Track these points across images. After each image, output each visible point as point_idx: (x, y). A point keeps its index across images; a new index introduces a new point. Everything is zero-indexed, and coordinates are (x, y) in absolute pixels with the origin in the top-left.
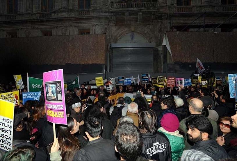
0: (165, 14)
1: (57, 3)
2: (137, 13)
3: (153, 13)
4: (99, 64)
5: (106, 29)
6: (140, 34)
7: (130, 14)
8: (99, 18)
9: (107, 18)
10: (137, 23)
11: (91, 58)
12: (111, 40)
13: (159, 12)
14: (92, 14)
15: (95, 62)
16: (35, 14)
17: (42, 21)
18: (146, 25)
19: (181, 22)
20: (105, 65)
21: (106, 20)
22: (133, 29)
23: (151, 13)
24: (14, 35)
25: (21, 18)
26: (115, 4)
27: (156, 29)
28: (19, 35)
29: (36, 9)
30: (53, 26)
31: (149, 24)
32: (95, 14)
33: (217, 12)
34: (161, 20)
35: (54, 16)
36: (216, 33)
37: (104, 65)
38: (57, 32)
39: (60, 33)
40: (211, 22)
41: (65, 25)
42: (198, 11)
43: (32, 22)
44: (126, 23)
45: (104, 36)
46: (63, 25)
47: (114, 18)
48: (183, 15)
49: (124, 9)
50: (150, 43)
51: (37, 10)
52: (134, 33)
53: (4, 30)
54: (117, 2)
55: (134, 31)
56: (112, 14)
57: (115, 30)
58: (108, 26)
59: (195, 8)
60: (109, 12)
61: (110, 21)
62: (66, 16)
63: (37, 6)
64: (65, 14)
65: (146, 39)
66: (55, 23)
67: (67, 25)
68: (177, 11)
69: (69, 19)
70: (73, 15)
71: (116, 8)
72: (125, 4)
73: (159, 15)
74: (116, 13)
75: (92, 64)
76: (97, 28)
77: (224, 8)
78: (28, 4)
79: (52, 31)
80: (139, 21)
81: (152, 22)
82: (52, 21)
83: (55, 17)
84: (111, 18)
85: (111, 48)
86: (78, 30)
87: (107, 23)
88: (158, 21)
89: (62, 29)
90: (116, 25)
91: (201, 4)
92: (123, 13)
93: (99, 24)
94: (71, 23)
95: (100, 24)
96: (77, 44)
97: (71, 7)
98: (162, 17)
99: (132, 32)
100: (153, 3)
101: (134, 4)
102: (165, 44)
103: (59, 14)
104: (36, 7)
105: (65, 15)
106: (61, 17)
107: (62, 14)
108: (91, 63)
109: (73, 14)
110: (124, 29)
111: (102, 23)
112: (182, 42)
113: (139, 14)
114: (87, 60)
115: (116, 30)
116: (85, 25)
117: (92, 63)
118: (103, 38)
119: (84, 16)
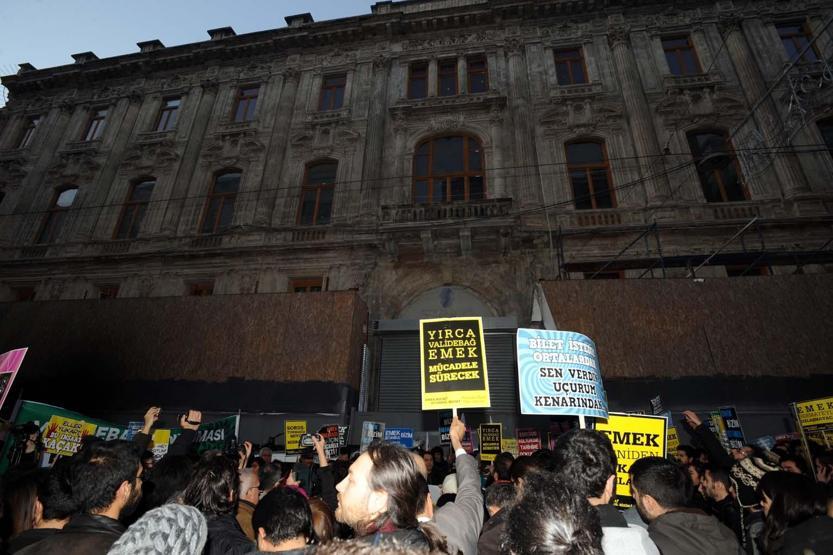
0: (539, 232)
1: (243, 212)
2: (455, 234)
3: (502, 231)
4: (330, 383)
5: (367, 276)
6: (471, 291)
7: (436, 236)
8: (351, 248)
9: (371, 247)
10: (460, 258)
11: (307, 364)
12: (382, 309)
13: (523, 228)
14: (329, 238)
15: (317, 376)
16: (181, 239)
17: (193, 257)
18: (489, 264)
19: (594, 252)
20: (348, 386)
21: (369, 253)
22: (447, 276)
23: (498, 232)
24: (109, 291)
25: (142, 249)
26: (394, 212)
27: (518, 273)
28: (122, 294)
29: (187, 225)
30: (219, 270)
31: (496, 262)
32: (339, 238)
33: (697, 222)
34: (530, 248)
35: (228, 242)
36: (700, 280)
37: (343, 385)
38: (228, 285)
39: (235, 290)
40: (684, 248)
41: (253, 267)
42: (639, 220)
43: (167, 258)
44: (426, 260)
45: (353, 296)
46: (245, 268)
47: (391, 246)
48: (595, 234)
49: (418, 223)
50: (504, 315)
51: (189, 227)
52: (450, 288)
53: (86, 280)
54: (399, 207)
55: (450, 281)
56: (384, 237)
57: (394, 277)
58: (373, 269)
59: (630, 214)
60: (377, 232)
61: (381, 254)
62: (261, 243)
63: (191, 218)
64: (258, 238)
65: (489, 304)
66: (227, 261)
67: (258, 266)
68: (576, 223)
69: (266, 251)
70: (277, 240)
71: (396, 221)
72: (423, 209)
73: (525, 235)
74: (395, 234)
75: (309, 382)
76: (341, 275)
77: (716, 211)
78: (169, 215)
79: (214, 281)
80: (463, 252)
81: (505, 254)
82: (220, 255)
83: (231, 246)
84: (384, 246)
85: (376, 334)
86: (286, 279)
87: (373, 261)
88: (522, 253)
89: (243, 277)
90: (396, 267)
91: (647, 202)
92: (416, 233)
93: (349, 262)
94: (270, 260)
95: (353, 265)
96: (270, 320)
97: (276, 222)
98: (535, 242)
99: (446, 285)
100: (501, 207)
101: (445, 210)
102: (540, 319)
103: (243, 238)
104: (188, 221)
105: (256, 240)
106: (245, 245)
107: (251, 238)
108: (304, 380)
109: (279, 236)
110: (421, 278)
111: (358, 261)
112: (595, 309)
113: (461, 234)
114: (293, 368)
115: (398, 281)
116: (309, 267)
117: (308, 379)
118: (350, 303)
119: (309, 243)
